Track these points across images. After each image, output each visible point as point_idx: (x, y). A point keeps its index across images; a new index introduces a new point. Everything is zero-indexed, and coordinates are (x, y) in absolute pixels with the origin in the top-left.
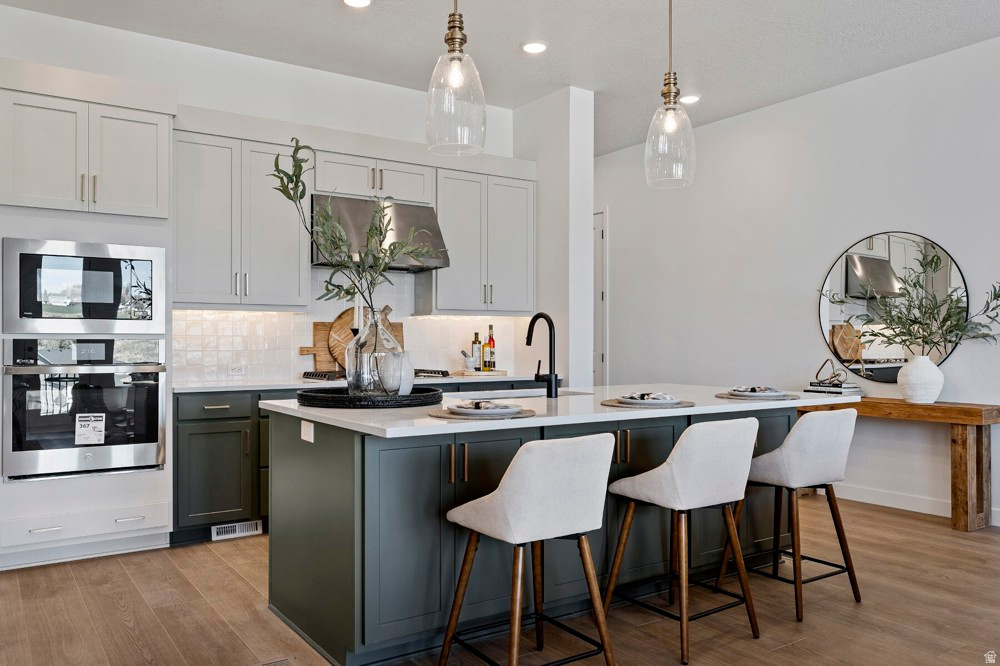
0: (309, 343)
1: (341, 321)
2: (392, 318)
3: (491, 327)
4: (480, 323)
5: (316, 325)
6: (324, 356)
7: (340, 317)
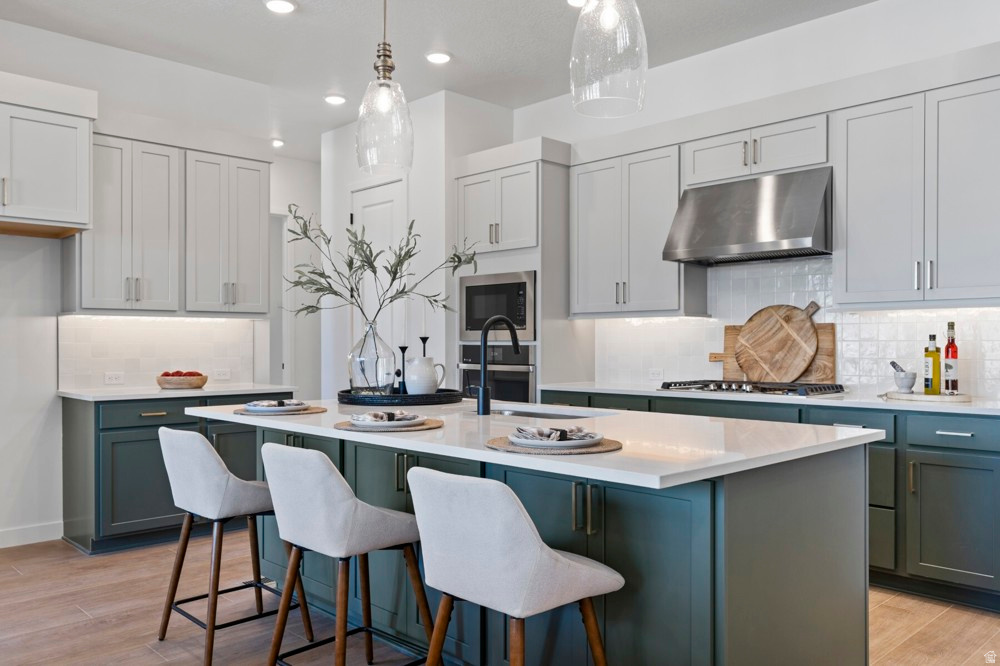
0: (720, 349)
1: (751, 324)
2: (819, 319)
3: (951, 326)
4: (933, 320)
5: (727, 328)
6: (732, 364)
7: (751, 320)
